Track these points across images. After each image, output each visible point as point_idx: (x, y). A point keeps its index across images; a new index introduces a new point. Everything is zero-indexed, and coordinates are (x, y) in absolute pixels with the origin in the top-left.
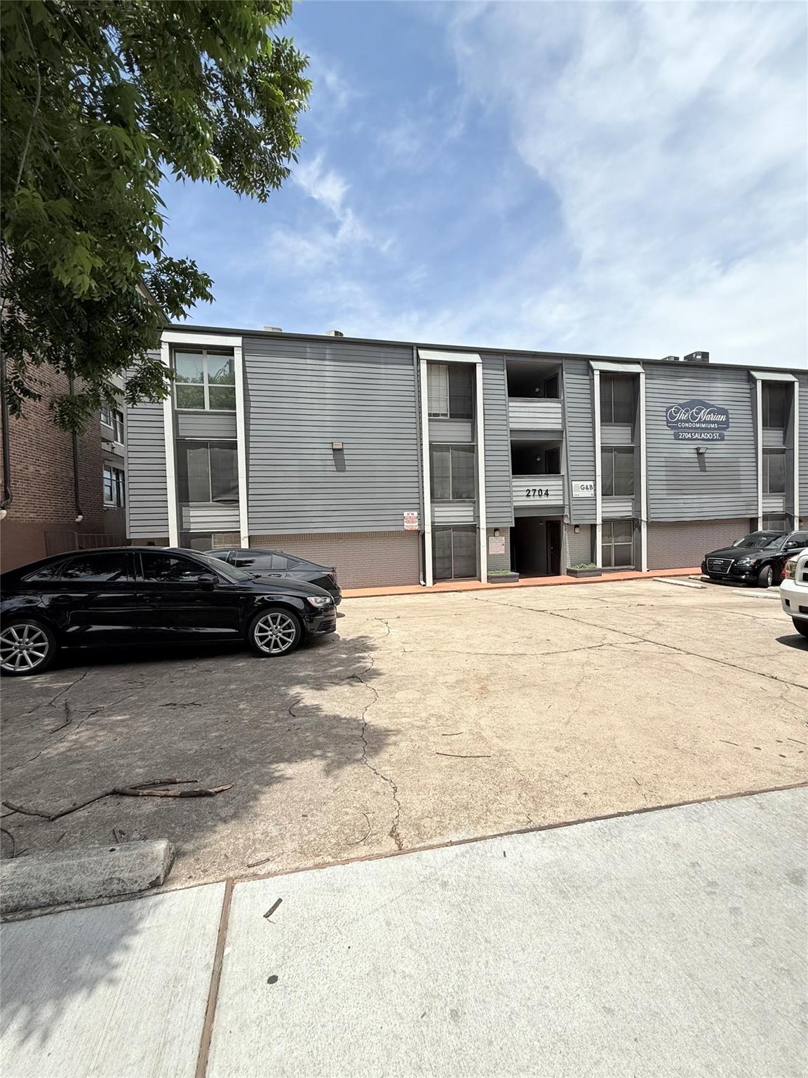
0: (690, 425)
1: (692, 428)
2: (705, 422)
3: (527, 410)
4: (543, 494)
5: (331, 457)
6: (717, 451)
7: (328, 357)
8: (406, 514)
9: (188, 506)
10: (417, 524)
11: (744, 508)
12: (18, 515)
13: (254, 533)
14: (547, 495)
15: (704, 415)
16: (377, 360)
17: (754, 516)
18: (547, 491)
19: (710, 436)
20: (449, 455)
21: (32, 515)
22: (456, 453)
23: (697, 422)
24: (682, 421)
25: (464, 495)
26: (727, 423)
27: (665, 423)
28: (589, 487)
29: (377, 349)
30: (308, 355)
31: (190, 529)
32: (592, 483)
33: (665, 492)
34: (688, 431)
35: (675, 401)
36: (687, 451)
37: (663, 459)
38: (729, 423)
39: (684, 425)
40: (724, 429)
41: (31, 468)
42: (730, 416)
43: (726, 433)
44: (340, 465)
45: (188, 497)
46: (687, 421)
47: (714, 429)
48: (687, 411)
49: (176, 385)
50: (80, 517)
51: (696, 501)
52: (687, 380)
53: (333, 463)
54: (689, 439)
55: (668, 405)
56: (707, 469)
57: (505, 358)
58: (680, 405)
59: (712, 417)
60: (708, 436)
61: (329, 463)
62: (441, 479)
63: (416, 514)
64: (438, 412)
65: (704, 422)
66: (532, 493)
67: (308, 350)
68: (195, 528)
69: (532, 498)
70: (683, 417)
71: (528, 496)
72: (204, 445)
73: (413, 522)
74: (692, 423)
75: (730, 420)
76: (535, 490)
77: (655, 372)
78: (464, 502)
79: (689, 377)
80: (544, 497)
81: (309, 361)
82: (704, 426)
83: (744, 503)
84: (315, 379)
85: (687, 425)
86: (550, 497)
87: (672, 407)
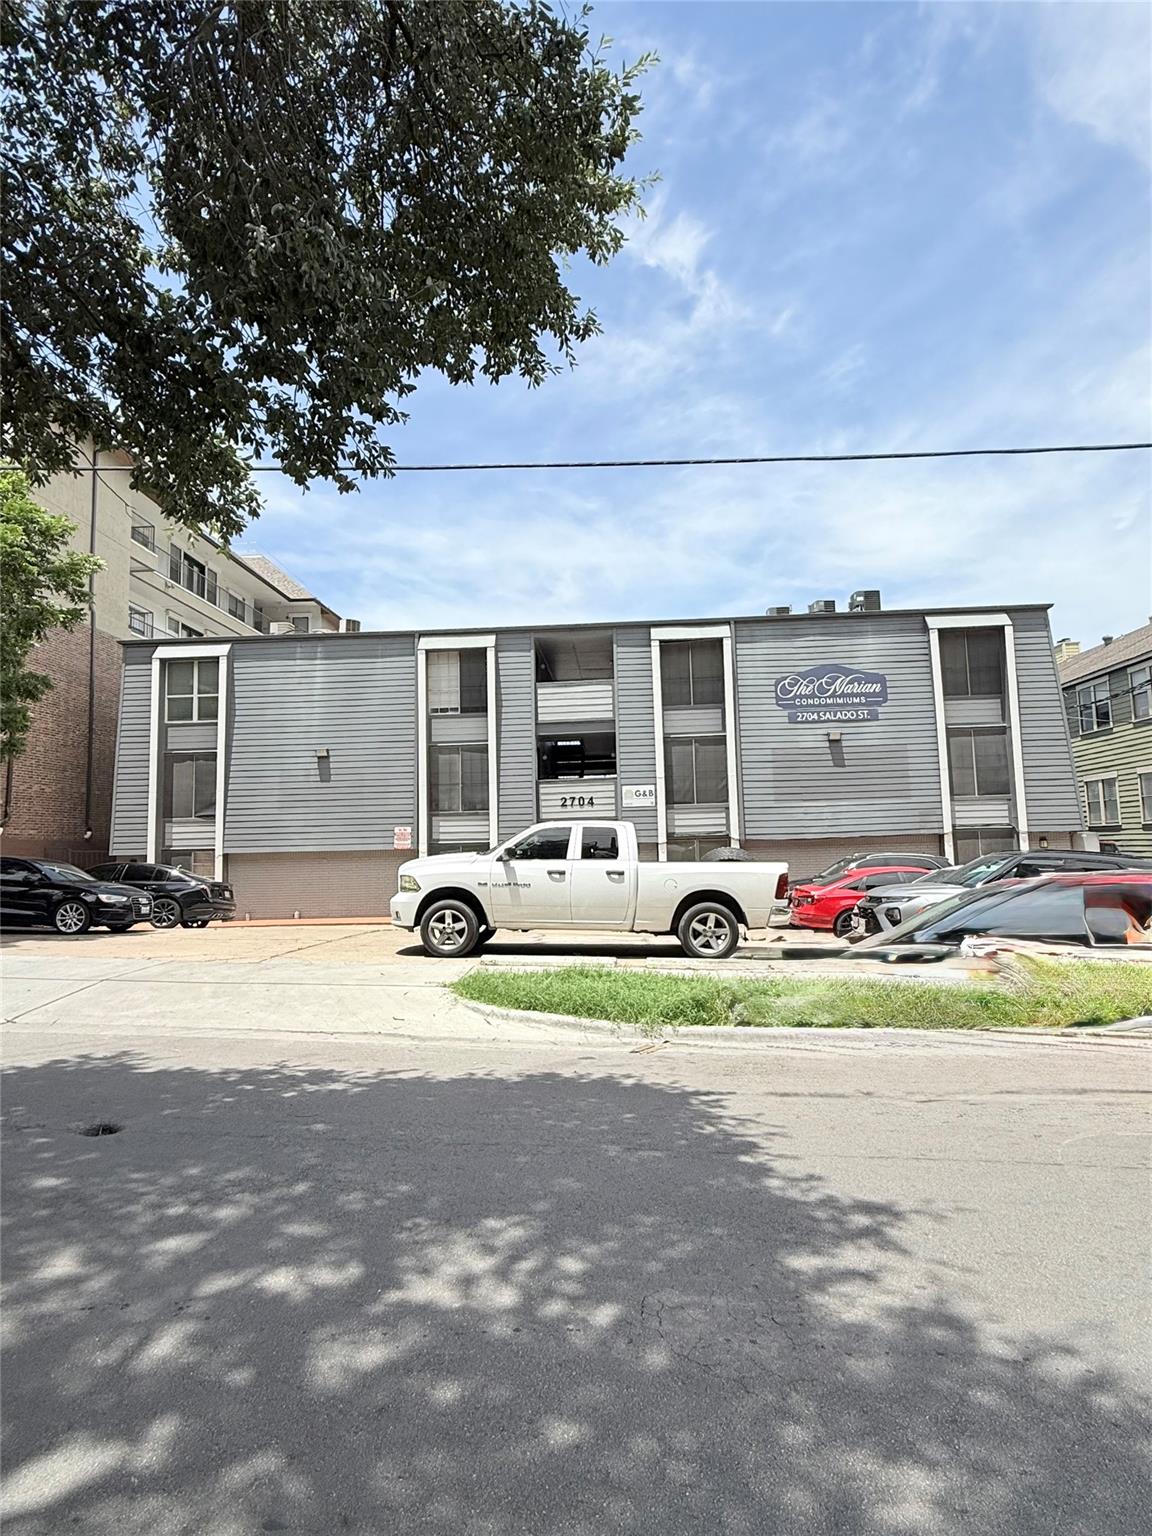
0: (817, 701)
1: (820, 705)
2: (843, 695)
3: (562, 696)
4: (586, 802)
5: (316, 766)
6: (865, 737)
7: (319, 655)
8: (397, 830)
9: (171, 822)
10: (409, 842)
11: (918, 819)
12: (17, 832)
13: (228, 851)
14: (592, 804)
15: (841, 685)
16: (373, 653)
17: (937, 831)
18: (591, 799)
19: (852, 715)
20: (458, 758)
21: (31, 832)
22: (468, 755)
23: (829, 697)
24: (801, 697)
25: (478, 807)
26: (883, 694)
27: (774, 701)
28: (647, 793)
29: (375, 641)
30: (298, 656)
31: (171, 846)
32: (652, 788)
33: (772, 797)
34: (813, 709)
35: (791, 670)
36: (812, 738)
37: (769, 752)
38: (887, 694)
39: (804, 702)
40: (879, 704)
41: (36, 787)
42: (888, 684)
43: (880, 710)
44: (325, 775)
45: (171, 813)
46: (812, 696)
47: (860, 704)
48: (812, 682)
49: (169, 699)
50: (89, 833)
51: (826, 810)
52: (812, 638)
53: (317, 772)
54: (814, 722)
55: (779, 676)
56: (846, 763)
57: (533, 636)
58: (799, 674)
59: (856, 688)
60: (849, 715)
61: (313, 772)
62: (448, 787)
63: (409, 829)
64: (446, 707)
65: (840, 697)
66: (569, 802)
67: (299, 650)
68: (177, 845)
69: (569, 808)
70: (804, 690)
71: (563, 805)
72: (191, 757)
73: (404, 840)
74: (820, 698)
75: (889, 690)
76: (574, 798)
77: (757, 633)
78: (477, 814)
79: (814, 635)
80: (586, 808)
81: (299, 662)
82: (840, 701)
83: (916, 812)
84: (304, 680)
85: (810, 701)
86: (595, 808)
87: (786, 678)
